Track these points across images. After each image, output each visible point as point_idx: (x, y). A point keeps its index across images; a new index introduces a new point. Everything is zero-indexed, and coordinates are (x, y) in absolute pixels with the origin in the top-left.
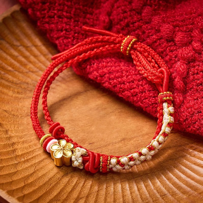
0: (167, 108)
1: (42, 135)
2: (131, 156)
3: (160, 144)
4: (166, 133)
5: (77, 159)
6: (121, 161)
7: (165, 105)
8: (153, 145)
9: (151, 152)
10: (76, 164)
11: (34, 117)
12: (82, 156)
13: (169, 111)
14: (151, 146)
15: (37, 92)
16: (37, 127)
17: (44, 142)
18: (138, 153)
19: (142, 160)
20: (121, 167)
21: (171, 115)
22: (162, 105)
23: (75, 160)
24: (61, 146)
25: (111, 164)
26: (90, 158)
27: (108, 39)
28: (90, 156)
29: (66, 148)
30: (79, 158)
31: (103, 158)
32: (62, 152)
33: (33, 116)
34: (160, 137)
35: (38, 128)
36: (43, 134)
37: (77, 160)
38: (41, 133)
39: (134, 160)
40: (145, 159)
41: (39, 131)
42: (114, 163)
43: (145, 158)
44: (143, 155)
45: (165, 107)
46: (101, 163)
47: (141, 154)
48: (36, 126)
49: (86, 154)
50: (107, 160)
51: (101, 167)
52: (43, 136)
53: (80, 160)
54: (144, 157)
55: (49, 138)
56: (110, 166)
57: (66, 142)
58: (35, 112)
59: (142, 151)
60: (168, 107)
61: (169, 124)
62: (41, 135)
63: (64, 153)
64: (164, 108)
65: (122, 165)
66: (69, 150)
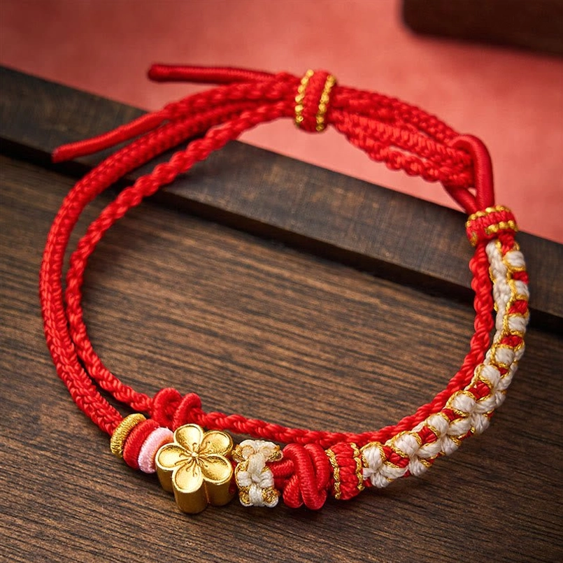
0: (500, 257)
1: (114, 422)
2: (424, 428)
3: (503, 371)
4: (513, 334)
5: (255, 478)
6: (396, 449)
7: (493, 249)
8: (482, 379)
9: (482, 403)
10: (255, 495)
11: (71, 367)
12: (268, 464)
13: (509, 266)
14: (478, 384)
15: (51, 290)
16: (89, 397)
17: (124, 442)
18: (444, 414)
19: (461, 432)
20: (400, 467)
21: (515, 276)
22: (484, 251)
23: (250, 482)
24: (188, 449)
25: (368, 467)
26: (296, 464)
27: (246, 92)
28: (295, 459)
29: (206, 451)
30: (263, 474)
31: (335, 454)
32: (198, 469)
33: (67, 367)
34: (499, 349)
35: (96, 401)
36: (115, 417)
37: (255, 482)
38: (109, 416)
39: (435, 438)
40: (467, 429)
41: (102, 410)
42: (376, 460)
43: (467, 425)
44: (459, 417)
45: (493, 257)
46: (335, 469)
47: (452, 416)
48: (86, 395)
49: (280, 454)
50: (351, 456)
51: (338, 484)
52: (116, 422)
53: (268, 479)
54: (464, 422)
55: (141, 427)
56: (365, 471)
57: (202, 431)
58: (67, 353)
59: (452, 405)
60: (503, 254)
61: (516, 307)
62: (111, 422)
63: (205, 472)
64: (489, 260)
65: (402, 461)
66: (220, 458)
